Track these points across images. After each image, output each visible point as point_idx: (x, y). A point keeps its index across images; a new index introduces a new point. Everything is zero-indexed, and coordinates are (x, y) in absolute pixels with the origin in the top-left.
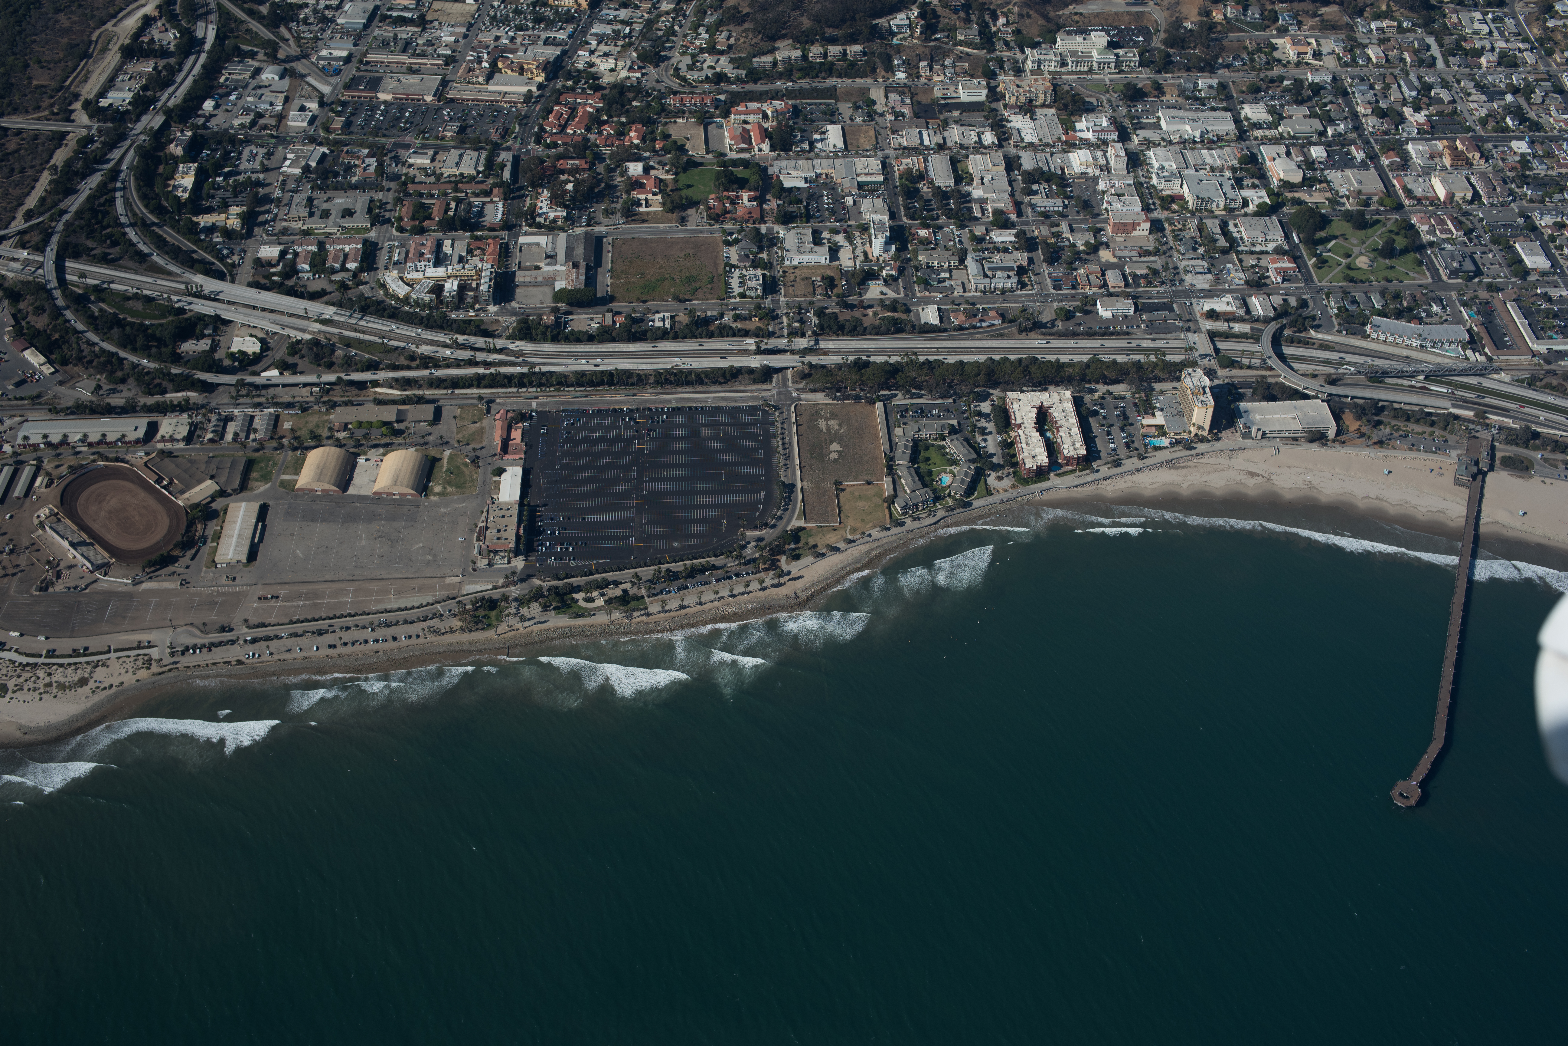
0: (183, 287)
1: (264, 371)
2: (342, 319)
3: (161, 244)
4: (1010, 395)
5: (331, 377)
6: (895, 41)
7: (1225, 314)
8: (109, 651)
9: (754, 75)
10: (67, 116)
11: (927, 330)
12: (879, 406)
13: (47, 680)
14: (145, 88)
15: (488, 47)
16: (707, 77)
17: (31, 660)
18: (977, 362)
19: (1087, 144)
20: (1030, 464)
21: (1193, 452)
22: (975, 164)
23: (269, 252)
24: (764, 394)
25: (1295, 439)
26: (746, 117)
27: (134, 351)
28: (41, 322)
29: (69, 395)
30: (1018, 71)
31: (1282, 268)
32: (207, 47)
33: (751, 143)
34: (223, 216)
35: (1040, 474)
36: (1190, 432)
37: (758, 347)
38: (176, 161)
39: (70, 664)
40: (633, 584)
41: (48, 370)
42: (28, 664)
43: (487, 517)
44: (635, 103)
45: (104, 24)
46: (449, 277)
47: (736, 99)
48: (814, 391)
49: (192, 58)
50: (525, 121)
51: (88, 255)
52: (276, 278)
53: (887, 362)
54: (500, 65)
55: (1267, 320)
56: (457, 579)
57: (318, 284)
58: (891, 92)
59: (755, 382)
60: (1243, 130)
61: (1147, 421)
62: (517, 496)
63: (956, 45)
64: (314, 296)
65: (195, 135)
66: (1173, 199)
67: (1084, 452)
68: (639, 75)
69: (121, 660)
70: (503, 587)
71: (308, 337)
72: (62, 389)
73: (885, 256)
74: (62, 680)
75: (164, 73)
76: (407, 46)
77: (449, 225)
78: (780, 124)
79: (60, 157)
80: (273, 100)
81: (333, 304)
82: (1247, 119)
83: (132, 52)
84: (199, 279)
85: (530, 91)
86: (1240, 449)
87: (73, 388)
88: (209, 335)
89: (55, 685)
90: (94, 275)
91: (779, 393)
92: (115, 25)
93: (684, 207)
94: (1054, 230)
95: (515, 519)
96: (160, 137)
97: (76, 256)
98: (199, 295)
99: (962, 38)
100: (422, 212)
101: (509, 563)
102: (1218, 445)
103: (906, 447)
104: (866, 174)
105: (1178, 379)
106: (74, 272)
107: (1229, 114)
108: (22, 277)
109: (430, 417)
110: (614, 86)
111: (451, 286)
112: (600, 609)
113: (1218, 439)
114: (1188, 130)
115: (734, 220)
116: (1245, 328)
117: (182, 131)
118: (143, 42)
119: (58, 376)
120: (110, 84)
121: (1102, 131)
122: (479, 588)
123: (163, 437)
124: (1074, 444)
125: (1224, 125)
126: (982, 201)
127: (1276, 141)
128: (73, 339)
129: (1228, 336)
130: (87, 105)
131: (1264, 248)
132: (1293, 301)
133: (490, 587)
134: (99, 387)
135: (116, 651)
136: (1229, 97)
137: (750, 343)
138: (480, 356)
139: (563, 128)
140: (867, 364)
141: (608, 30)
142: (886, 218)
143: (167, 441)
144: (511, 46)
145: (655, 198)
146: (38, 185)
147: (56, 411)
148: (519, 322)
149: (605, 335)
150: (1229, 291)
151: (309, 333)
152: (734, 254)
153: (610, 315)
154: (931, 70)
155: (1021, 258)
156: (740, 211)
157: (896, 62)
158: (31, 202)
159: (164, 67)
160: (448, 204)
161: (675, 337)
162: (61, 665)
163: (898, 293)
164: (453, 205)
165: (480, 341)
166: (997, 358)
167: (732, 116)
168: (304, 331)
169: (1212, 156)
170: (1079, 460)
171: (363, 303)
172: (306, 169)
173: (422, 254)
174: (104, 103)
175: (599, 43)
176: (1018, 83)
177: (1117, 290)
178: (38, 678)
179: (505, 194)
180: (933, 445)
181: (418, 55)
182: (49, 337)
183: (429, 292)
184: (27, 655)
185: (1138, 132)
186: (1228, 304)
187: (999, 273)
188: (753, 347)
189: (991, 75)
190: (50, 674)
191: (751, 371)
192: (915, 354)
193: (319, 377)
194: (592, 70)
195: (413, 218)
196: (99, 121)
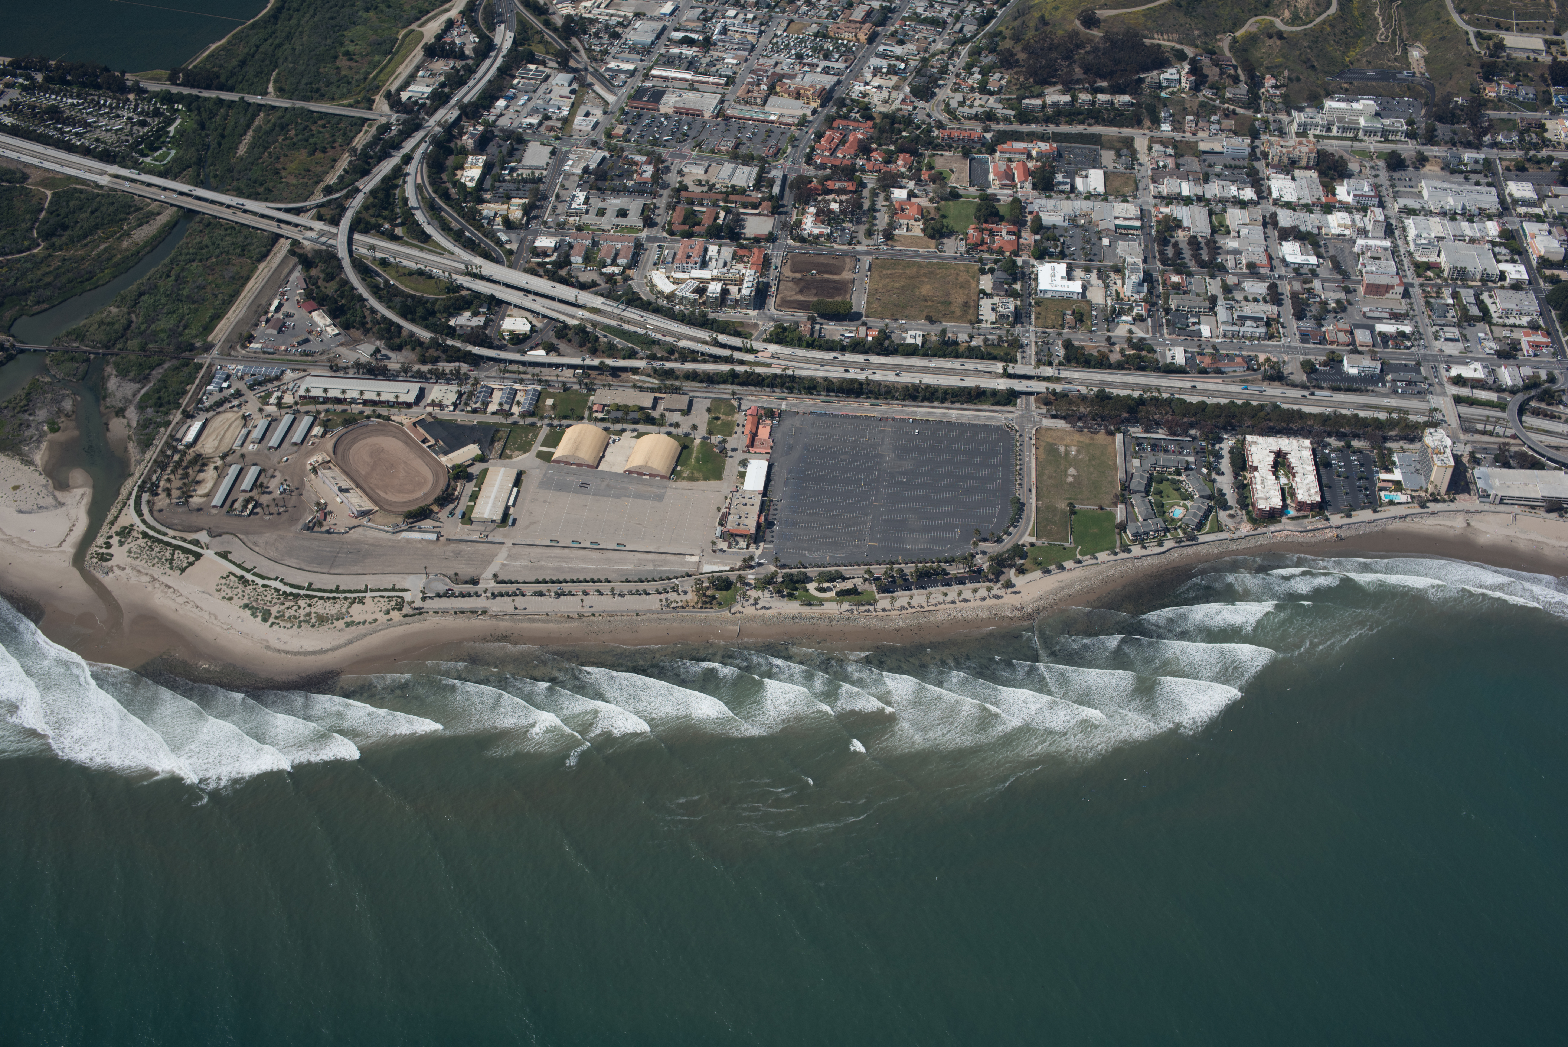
0: (463, 267)
1: (532, 349)
2: (609, 309)
3: (445, 228)
4: (1249, 438)
5: (596, 362)
6: (1163, 94)
7: (1473, 380)
8: (366, 591)
9: (1024, 117)
10: (369, 104)
11: (1171, 370)
12: (1119, 437)
13: (308, 610)
14: (443, 85)
15: (767, 71)
16: (976, 115)
17: (295, 591)
18: (1219, 404)
19: (1346, 208)
20: (1262, 505)
21: (1426, 510)
22: (1234, 217)
23: (545, 242)
24: (1007, 415)
25: (1533, 507)
26: (1012, 156)
27: (413, 321)
28: (330, 289)
29: (348, 356)
30: (1282, 133)
31: (1534, 342)
32: (505, 51)
33: (1013, 180)
34: (506, 206)
35: (1273, 516)
36: (1426, 491)
37: (1005, 370)
38: (464, 152)
39: (328, 598)
40: (865, 580)
41: (332, 331)
42: (291, 594)
43: (730, 503)
44: (904, 134)
45: (410, 23)
46: (713, 280)
47: (1003, 137)
48: (1054, 417)
49: (488, 62)
50: (796, 143)
51: (378, 231)
52: (549, 266)
53: (1129, 396)
54: (778, 89)
55: (1513, 391)
56: (695, 559)
57: (586, 276)
58: (1156, 142)
59: (998, 403)
60: (1506, 207)
61: (1383, 476)
62: (761, 487)
63: (1222, 103)
64: (583, 287)
65: (485, 131)
66: (1429, 266)
67: (1319, 499)
68: (911, 108)
69: (376, 600)
70: (739, 569)
71: (575, 322)
72: (342, 350)
73: (1137, 296)
74: (321, 611)
75: (461, 73)
76: (691, 65)
77: (716, 233)
78: (1044, 164)
79: (360, 141)
80: (561, 104)
81: (602, 295)
82: (1511, 195)
83: (434, 51)
84: (478, 261)
85: (805, 115)
86: (1477, 512)
87: (355, 350)
88: (484, 313)
89: (313, 615)
90: (383, 249)
91: (1022, 416)
92: (420, 26)
93: (943, 235)
94: (1307, 286)
95: (757, 509)
96: (452, 130)
97: (365, 231)
98: (476, 276)
99: (1231, 96)
100: (691, 219)
101: (748, 548)
102: (1453, 506)
103: (1142, 477)
104: (1125, 218)
105: (1420, 439)
106: (364, 245)
107: (1493, 190)
108: (317, 247)
109: (685, 407)
110: (885, 116)
111: (714, 288)
112: (830, 600)
113: (1452, 500)
114: (1451, 202)
115: (991, 251)
116: (1493, 396)
117: (474, 126)
118: (445, 43)
119: (342, 339)
120: (411, 79)
121: (1362, 196)
122: (716, 568)
123: (433, 401)
124: (1309, 490)
125: (1488, 199)
126: (1236, 252)
127: (1539, 219)
128: (358, 306)
129: (1472, 402)
130: (388, 95)
131: (1517, 322)
132: (1543, 375)
133: (728, 568)
134: (378, 350)
135: (372, 590)
136: (1495, 174)
137: (999, 367)
138: (737, 355)
139: (833, 152)
140: (1109, 397)
141: (884, 64)
142: (1139, 261)
143: (437, 405)
144: (791, 72)
145: (917, 223)
146: (338, 164)
147: (336, 369)
148: (776, 327)
149: (858, 346)
150: (1477, 360)
151: (577, 319)
152: (986, 283)
153: (865, 328)
154: (1196, 125)
155: (1271, 310)
156: (997, 243)
157: (1163, 114)
158: (332, 179)
159: (463, 67)
160: (718, 213)
161: (925, 355)
162: (321, 598)
163: (1147, 333)
164: (722, 214)
165: (737, 342)
166: (1239, 402)
167: (998, 154)
168: (572, 317)
169: (1472, 228)
170: (1312, 506)
171: (630, 296)
172: (586, 170)
173: (689, 257)
174: (404, 96)
175: (874, 75)
176: (1282, 143)
177: (1364, 348)
178: (299, 607)
179: (773, 208)
180: (1168, 480)
181: (701, 73)
182: (336, 302)
183: (694, 291)
184: (292, 586)
185: (1399, 200)
186: (1475, 370)
187: (1248, 323)
188: (1001, 371)
189: (1254, 135)
190: (310, 605)
191: (994, 393)
192: (1159, 391)
193: (584, 360)
194: (866, 100)
195: (684, 223)
196: (397, 112)
